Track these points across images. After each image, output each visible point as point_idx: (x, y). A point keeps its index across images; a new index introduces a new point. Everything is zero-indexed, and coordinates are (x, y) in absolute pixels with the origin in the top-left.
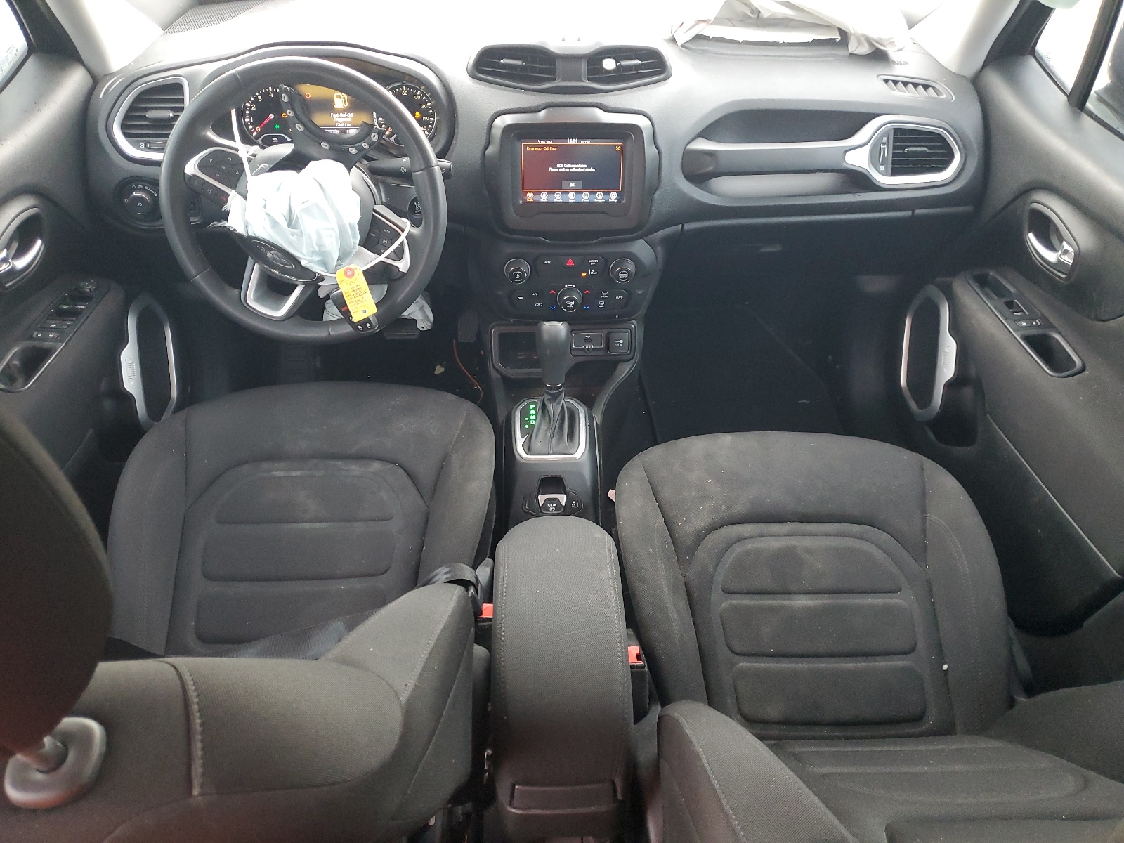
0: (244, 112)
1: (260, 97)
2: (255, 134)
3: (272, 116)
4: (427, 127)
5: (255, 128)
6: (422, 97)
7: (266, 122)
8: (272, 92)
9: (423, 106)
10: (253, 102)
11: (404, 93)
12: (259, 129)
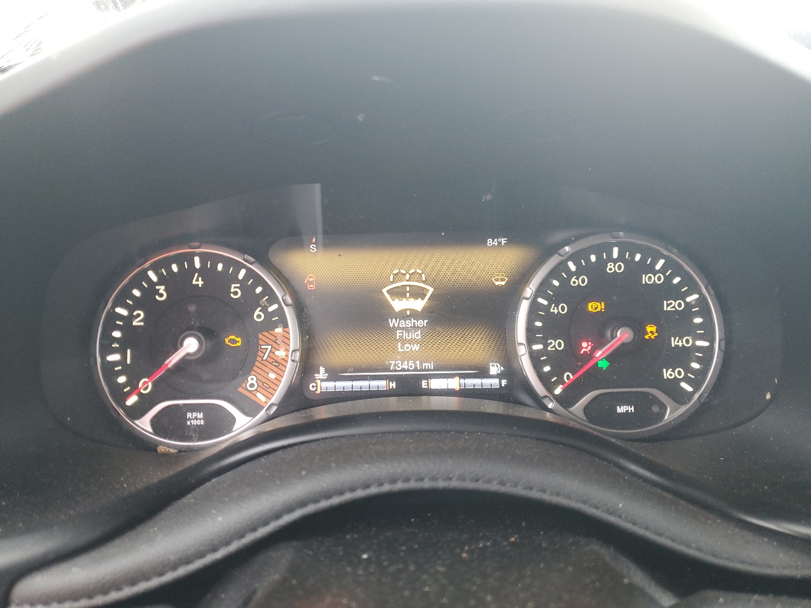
0: (107, 336)
1: (161, 289)
2: (132, 400)
3: (191, 345)
4: (688, 369)
5: (133, 383)
6: (669, 279)
7: (174, 359)
8: (203, 272)
9: (671, 306)
10: (139, 303)
11: (611, 267)
12: (146, 385)
